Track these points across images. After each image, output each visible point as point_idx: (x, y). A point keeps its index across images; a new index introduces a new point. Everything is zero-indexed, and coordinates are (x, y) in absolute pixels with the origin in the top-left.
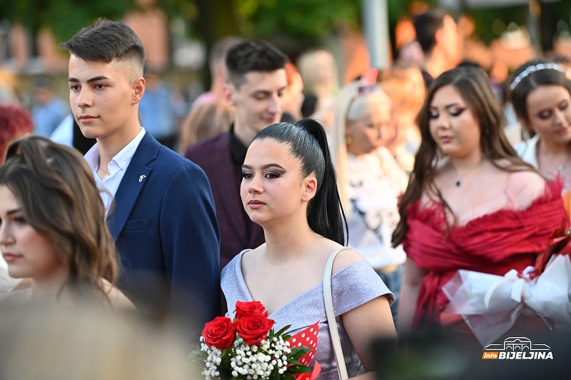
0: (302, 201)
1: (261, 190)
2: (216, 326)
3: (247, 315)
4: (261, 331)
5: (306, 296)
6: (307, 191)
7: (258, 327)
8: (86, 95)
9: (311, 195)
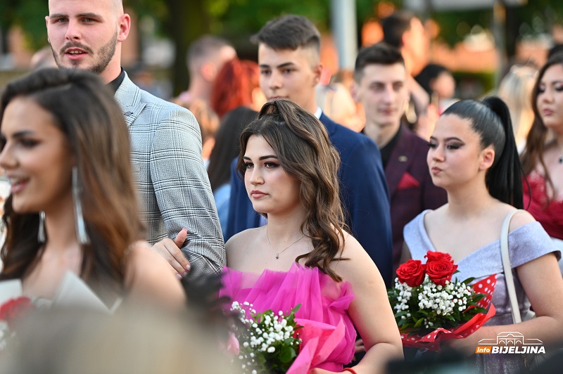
0: (479, 170)
1: (442, 159)
2: (409, 266)
3: (435, 260)
4: (446, 272)
5: (486, 250)
6: (485, 161)
7: (444, 269)
8: (276, 78)
9: (488, 165)
